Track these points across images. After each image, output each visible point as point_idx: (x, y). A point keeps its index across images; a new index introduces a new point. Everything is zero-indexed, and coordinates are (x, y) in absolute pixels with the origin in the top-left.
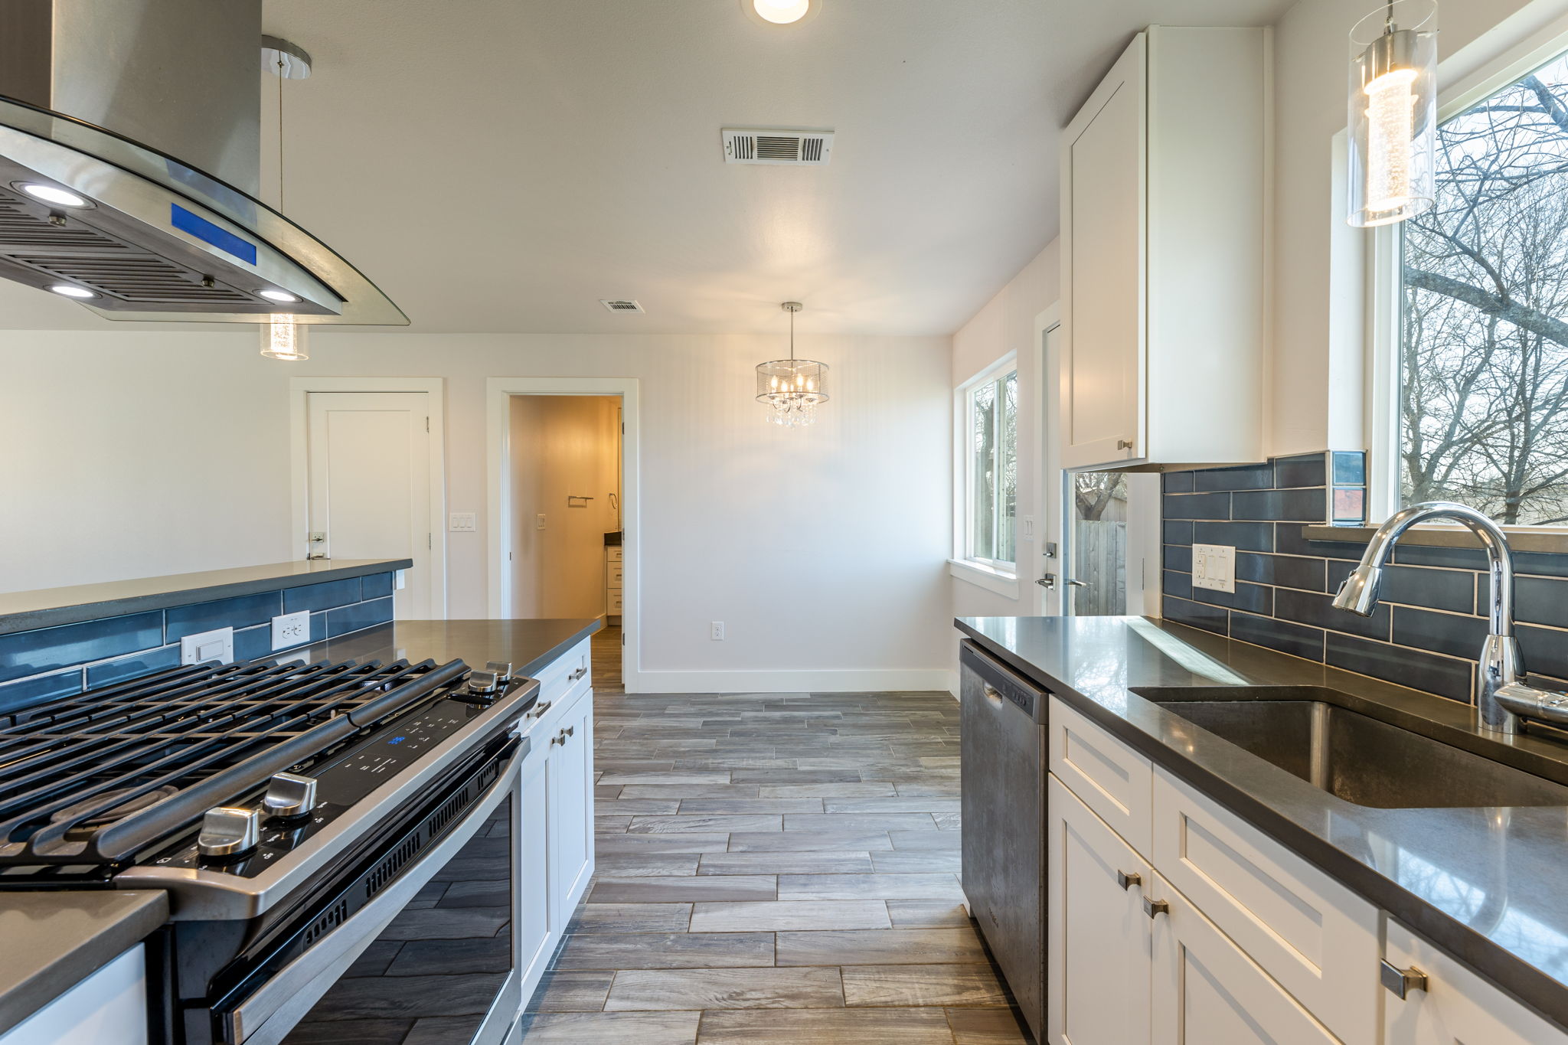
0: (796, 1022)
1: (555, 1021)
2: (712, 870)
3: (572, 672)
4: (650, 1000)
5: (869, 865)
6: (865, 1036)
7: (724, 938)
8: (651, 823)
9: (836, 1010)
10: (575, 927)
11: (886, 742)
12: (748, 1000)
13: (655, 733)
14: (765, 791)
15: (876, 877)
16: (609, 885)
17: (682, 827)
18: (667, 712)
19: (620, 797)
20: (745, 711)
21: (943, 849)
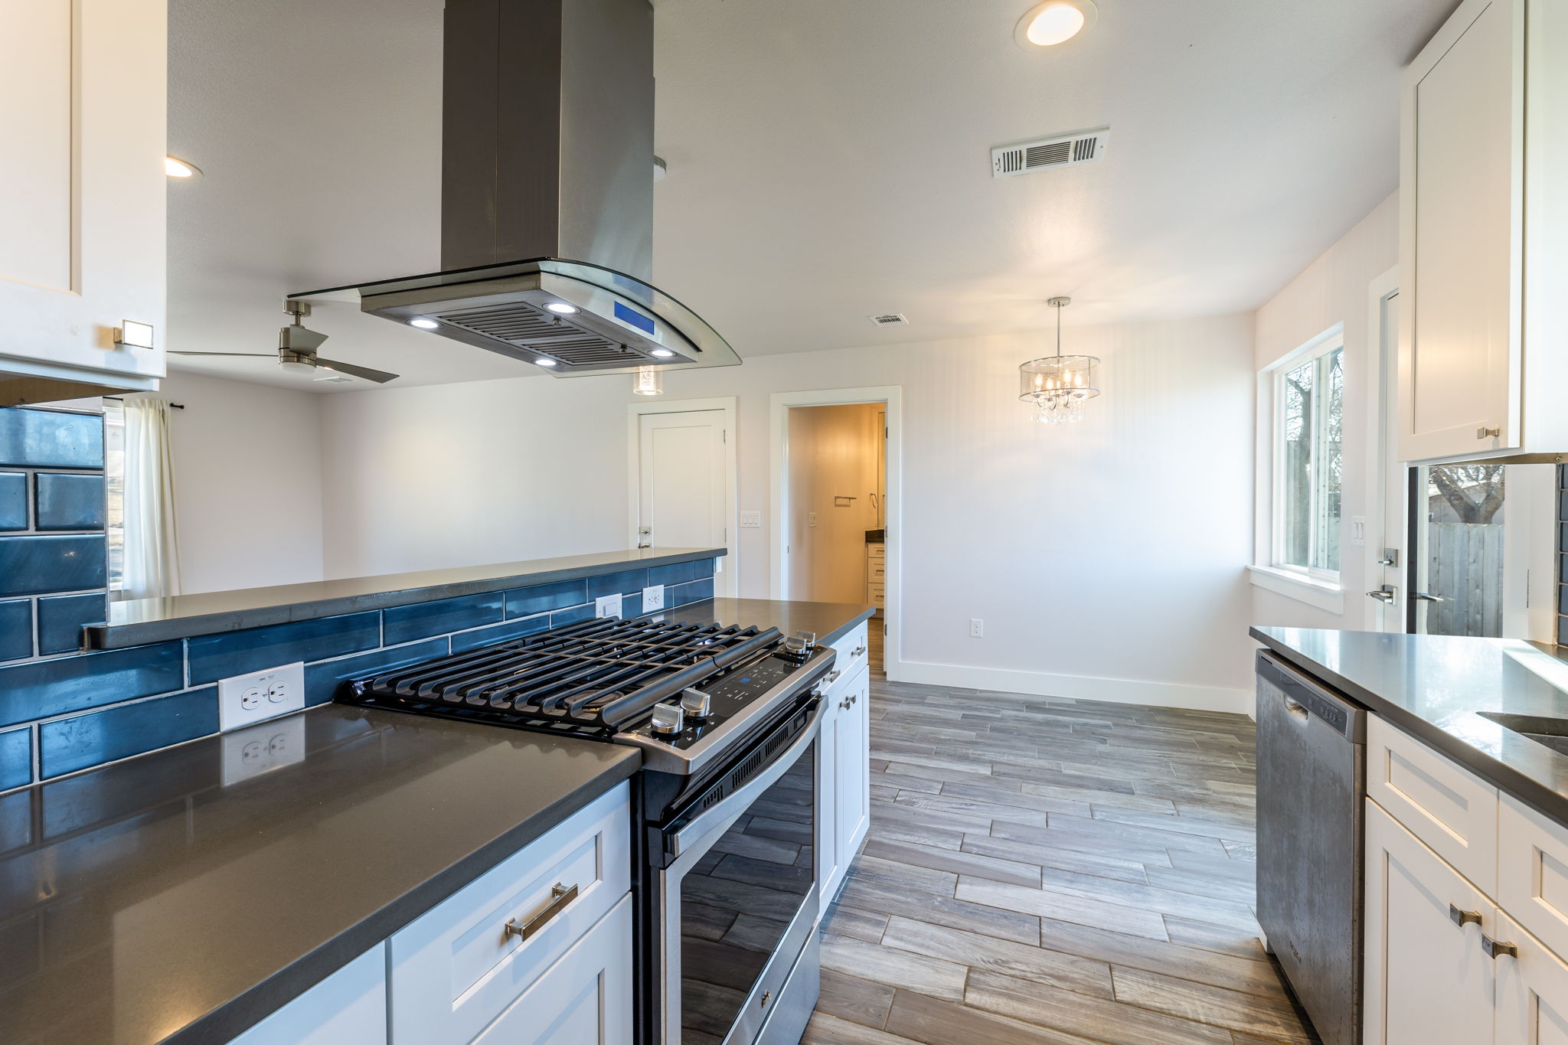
0: (1063, 1001)
1: (841, 942)
2: (975, 850)
3: (854, 650)
4: (922, 946)
5: (1143, 876)
6: (1137, 1033)
7: (989, 911)
8: (916, 798)
9: (1104, 1001)
10: (852, 871)
11: (1166, 759)
12: (1014, 969)
13: (915, 719)
14: (1027, 788)
15: (1151, 890)
16: (881, 844)
17: (945, 806)
18: (926, 701)
19: (887, 771)
20: (1004, 709)
21: (1235, 879)
